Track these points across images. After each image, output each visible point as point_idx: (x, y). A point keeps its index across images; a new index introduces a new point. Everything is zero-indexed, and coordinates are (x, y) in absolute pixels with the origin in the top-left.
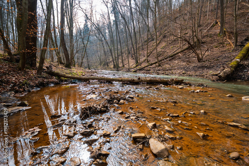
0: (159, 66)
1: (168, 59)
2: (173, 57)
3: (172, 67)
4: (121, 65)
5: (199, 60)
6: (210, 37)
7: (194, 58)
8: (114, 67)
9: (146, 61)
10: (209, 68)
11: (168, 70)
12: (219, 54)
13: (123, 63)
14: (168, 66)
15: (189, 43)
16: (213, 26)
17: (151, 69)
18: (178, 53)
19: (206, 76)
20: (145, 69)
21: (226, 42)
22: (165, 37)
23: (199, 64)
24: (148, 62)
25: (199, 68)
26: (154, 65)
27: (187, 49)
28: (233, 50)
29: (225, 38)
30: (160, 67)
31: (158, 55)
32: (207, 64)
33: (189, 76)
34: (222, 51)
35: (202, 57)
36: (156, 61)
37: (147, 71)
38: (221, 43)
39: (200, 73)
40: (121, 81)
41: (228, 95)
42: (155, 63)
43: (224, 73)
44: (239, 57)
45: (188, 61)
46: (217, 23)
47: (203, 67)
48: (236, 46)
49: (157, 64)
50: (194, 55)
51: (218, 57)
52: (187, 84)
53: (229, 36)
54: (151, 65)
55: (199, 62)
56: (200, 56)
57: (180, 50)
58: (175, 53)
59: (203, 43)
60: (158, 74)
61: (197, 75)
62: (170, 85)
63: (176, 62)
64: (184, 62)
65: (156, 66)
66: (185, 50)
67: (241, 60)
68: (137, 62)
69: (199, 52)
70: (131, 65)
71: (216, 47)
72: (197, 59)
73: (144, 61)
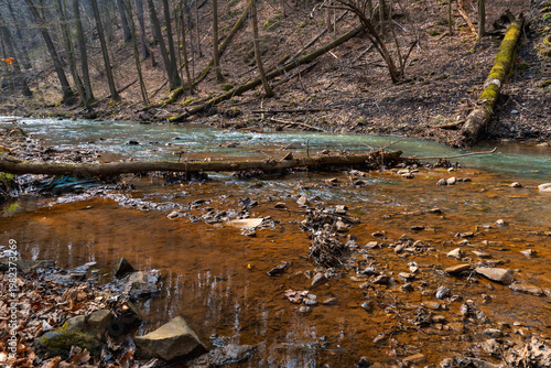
0: (270, 95)
1: (295, 71)
2: (312, 64)
3: (315, 100)
4: (101, 92)
5: (396, 77)
7: (378, 70)
8: (69, 98)
10: (427, 103)
11: (303, 112)
12: (445, 58)
13: (112, 84)
14: (298, 96)
15: (362, 19)
17: (243, 109)
18: (327, 49)
19: (428, 131)
20: (220, 107)
21: (457, 21)
23: (399, 91)
24: (221, 78)
25: (402, 103)
26: (250, 92)
27: (353, 35)
28: (477, 46)
29: (454, 5)
30: (272, 102)
32: (421, 90)
34: (450, 49)
35: (402, 66)
36: (256, 74)
37: (229, 115)
38: (446, 23)
39: (409, 121)
40: (237, 168)
42: (253, 87)
44: (497, 74)
45: (361, 79)
47: (412, 102)
48: (483, 34)
49: (260, 90)
50: (377, 56)
51: (444, 69)
52: (411, 164)
54: (239, 93)
55: (395, 82)
56: (397, 64)
57: (329, 39)
58: (318, 47)
59: (397, 17)
61: (402, 129)
62: (373, 169)
63: (325, 81)
64: (350, 81)
65: (259, 97)
66: (346, 39)
67: (502, 82)
68: (175, 80)
69: (391, 47)
70: (150, 91)
71: (435, 34)
72: (387, 71)
73: (204, 76)
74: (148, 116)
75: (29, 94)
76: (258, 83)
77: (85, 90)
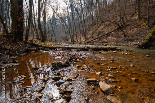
0: (100, 40)
1: (105, 36)
2: (108, 35)
3: (108, 41)
4: (75, 40)
5: (125, 36)
6: (132, 21)
7: (122, 35)
8: (72, 42)
9: (91, 37)
10: (132, 40)
11: (105, 43)
12: (138, 32)
13: (77, 39)
14: (105, 40)
15: (118, 25)
16: (133, 15)
17: (95, 42)
18: (111, 32)
19: (130, 45)
20: (91, 42)
21: (142, 25)
22: (103, 22)
23: (125, 38)
24: (93, 38)
25: (125, 40)
26: (97, 40)
27: (117, 29)
28: (147, 29)
29: (141, 22)
30: (100, 41)
31: (99, 34)
32: (130, 38)
33: (119, 46)
34: (140, 30)
35: (127, 34)
36: (98, 37)
37: (92, 43)
38: (139, 25)
39: (126, 44)
41: (147, 56)
42: (97, 39)
43: (142, 43)
44: (151, 33)
45: (118, 37)
46: (136, 12)
47: (128, 40)
48: (149, 26)
49: (98, 39)
50: (122, 33)
51: (137, 34)
52: (119, 50)
53: (144, 20)
54: (95, 40)
55: (125, 37)
56: (126, 33)
57: (112, 30)
58: (110, 32)
59: (127, 25)
60: (99, 45)
61: (124, 45)
62: (108, 51)
63: (111, 37)
64: (115, 37)
65: (98, 40)
66: (116, 30)
67: (152, 35)
68: (86, 38)
69: (125, 31)
70: (82, 40)
71: (136, 28)
72: (124, 35)
73: (90, 37)
74: (80, 43)
75: (68, 41)
76: (98, 38)
77: (74, 40)
